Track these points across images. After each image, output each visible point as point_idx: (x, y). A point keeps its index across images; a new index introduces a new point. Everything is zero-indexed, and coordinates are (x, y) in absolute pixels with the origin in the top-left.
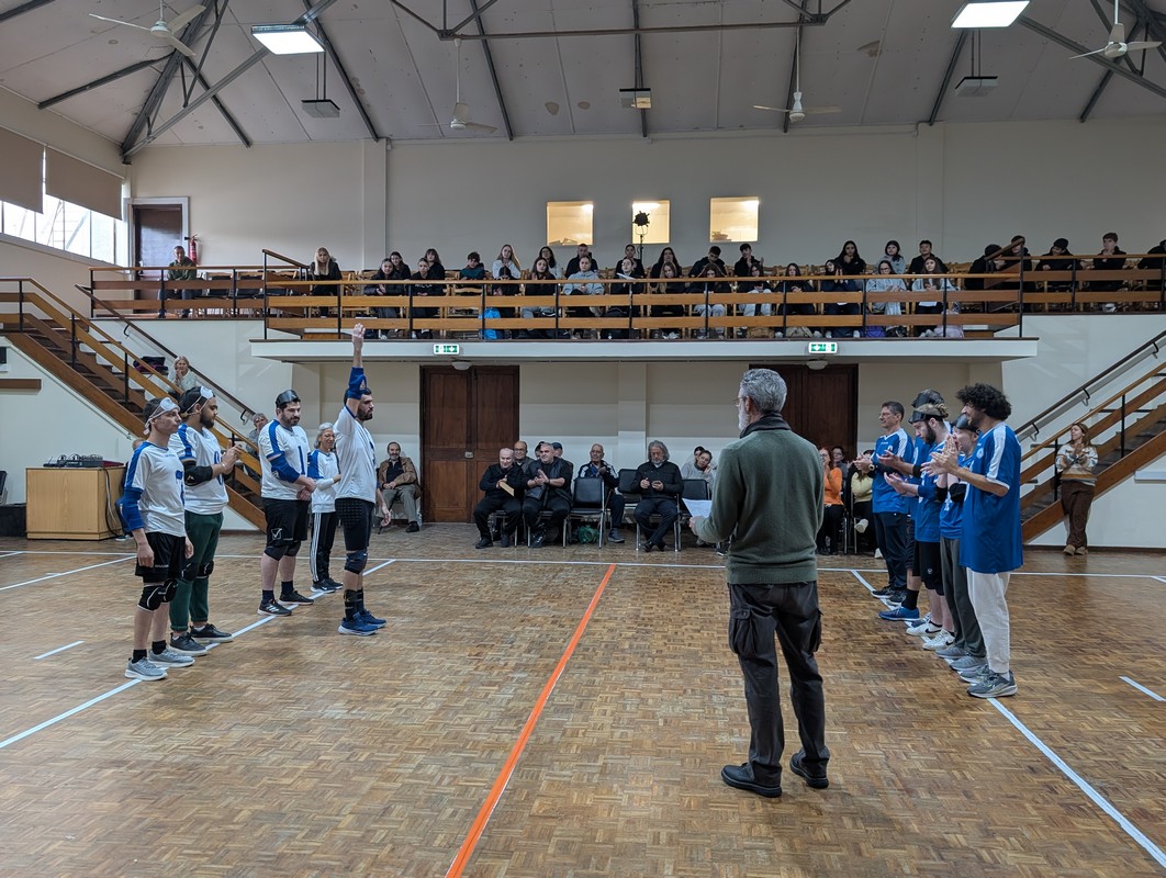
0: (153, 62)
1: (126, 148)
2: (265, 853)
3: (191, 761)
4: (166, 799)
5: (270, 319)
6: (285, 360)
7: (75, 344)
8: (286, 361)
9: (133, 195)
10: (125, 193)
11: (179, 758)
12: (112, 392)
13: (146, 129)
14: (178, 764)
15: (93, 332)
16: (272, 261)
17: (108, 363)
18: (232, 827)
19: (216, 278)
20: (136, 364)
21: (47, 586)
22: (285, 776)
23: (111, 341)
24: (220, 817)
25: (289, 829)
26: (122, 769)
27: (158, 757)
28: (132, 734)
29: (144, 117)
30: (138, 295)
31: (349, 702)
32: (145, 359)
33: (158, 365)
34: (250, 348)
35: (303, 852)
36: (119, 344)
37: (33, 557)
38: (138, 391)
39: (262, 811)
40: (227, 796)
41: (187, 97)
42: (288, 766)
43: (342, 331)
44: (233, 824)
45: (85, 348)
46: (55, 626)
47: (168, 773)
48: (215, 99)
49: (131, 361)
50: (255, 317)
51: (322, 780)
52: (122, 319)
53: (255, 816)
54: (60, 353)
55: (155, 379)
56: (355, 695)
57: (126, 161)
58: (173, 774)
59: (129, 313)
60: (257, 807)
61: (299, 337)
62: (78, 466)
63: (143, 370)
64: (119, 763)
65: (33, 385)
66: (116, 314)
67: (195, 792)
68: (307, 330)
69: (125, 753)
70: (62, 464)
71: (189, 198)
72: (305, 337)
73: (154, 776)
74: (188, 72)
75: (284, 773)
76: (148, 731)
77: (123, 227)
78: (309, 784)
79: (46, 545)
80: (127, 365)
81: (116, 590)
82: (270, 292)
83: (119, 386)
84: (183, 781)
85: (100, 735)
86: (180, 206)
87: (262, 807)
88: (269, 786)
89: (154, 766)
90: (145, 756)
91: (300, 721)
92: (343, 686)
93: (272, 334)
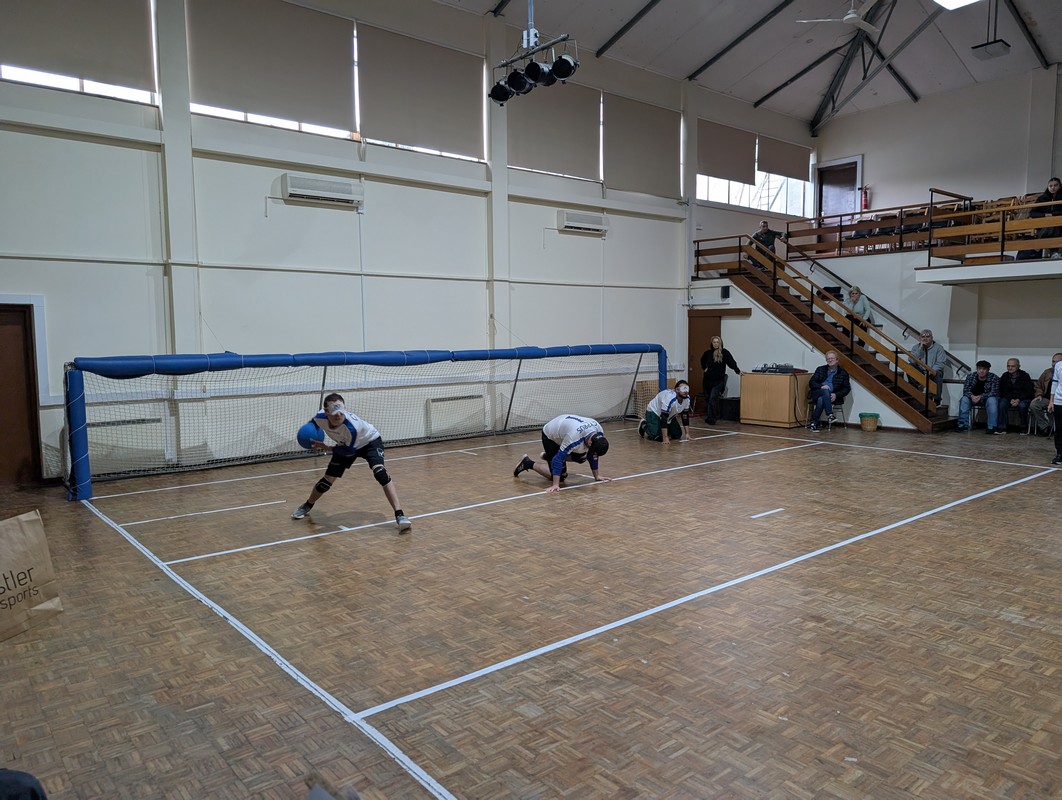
0: (839, 48)
1: (814, 125)
2: (955, 744)
3: (877, 632)
4: (858, 662)
5: (934, 249)
6: (945, 283)
7: (775, 280)
8: (946, 285)
9: (819, 161)
10: (812, 160)
11: (866, 627)
12: (801, 316)
13: (831, 106)
14: (866, 632)
15: (787, 271)
16: (938, 198)
17: (798, 294)
18: (920, 707)
19: (885, 218)
20: (819, 293)
21: (755, 460)
22: (968, 670)
23: (801, 277)
24: (908, 693)
25: (978, 727)
26: (821, 625)
27: (849, 621)
28: (826, 595)
29: (830, 97)
30: (820, 239)
31: (1025, 608)
32: (826, 289)
33: (836, 293)
34: (914, 276)
35: (995, 756)
36: (806, 278)
37: (745, 437)
38: (820, 314)
39: (947, 699)
40: (913, 675)
41: (866, 71)
42: (970, 660)
43: (1005, 253)
44: (922, 704)
45: (782, 283)
46: (763, 493)
47: (858, 639)
48: (890, 67)
49: (815, 291)
50: (919, 248)
51: (1006, 685)
52: (809, 259)
53: (941, 701)
54: (764, 288)
55: (833, 304)
56: (1031, 603)
57: (814, 135)
58: (862, 640)
59: (812, 254)
60: (943, 694)
61: (960, 262)
62: (775, 372)
63: (825, 298)
64: (818, 619)
65: (745, 313)
66: (805, 256)
67: (885, 663)
68: (968, 256)
69: (822, 611)
70: (765, 370)
71: (863, 156)
72: (965, 262)
73: (847, 638)
74: (868, 50)
75: (966, 666)
76: (838, 596)
77: (810, 187)
78: (994, 685)
79: (754, 429)
80: (812, 295)
81: (804, 471)
82: (933, 225)
83: (806, 311)
84: (872, 649)
85: (801, 590)
86: (856, 163)
87: (947, 695)
88: (952, 675)
89: (846, 629)
90: (838, 618)
91: (977, 618)
92: (1017, 590)
93: (935, 261)
